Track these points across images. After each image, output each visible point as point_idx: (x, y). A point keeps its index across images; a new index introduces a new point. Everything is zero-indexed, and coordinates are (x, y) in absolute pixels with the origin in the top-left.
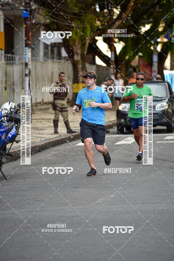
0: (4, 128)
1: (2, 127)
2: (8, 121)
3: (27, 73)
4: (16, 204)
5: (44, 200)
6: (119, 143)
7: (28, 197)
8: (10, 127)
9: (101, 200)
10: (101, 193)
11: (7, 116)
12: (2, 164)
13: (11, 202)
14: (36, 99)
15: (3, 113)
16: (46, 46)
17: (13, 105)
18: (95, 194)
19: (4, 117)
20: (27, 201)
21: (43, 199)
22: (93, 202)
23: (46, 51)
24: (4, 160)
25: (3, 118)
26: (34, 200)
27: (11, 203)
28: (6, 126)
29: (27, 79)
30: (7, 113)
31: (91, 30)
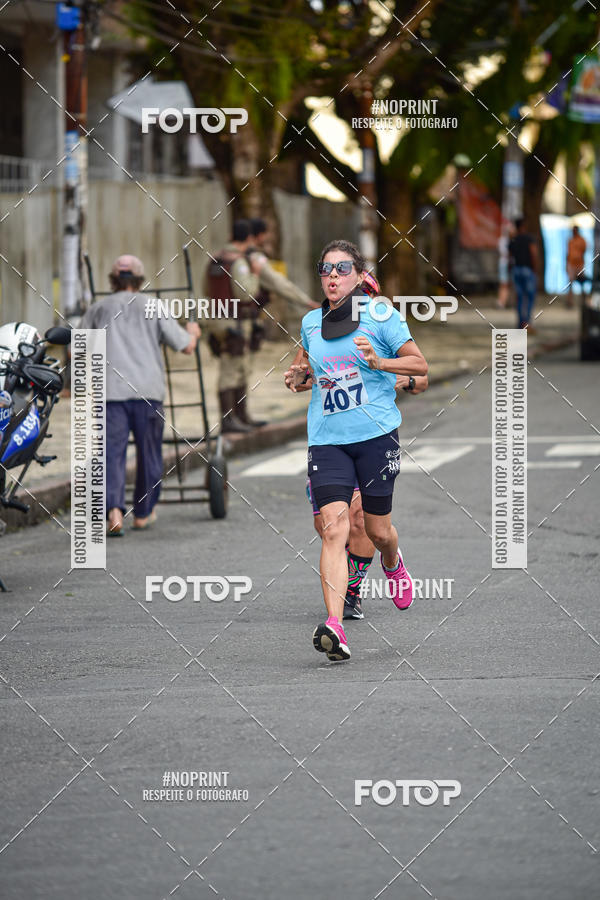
2: (11, 388)
7: (82, 651)
11: (7, 372)
17: (28, 333)
20: (79, 664)
21: (135, 658)
23: (137, 145)
26: (104, 661)
28: (5, 407)
29: (72, 242)
30: (10, 361)
31: (295, 74)
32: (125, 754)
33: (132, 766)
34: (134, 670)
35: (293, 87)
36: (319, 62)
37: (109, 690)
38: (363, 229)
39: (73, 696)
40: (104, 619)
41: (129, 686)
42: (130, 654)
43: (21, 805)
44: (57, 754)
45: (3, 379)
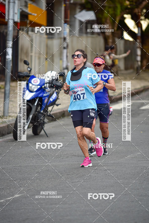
0: (47, 93)
1: (45, 92)
2: (50, 87)
3: (65, 45)
6: (144, 108)
7: (67, 152)
8: (51, 92)
9: (129, 156)
10: (129, 151)
11: (49, 83)
12: (44, 124)
13: (53, 156)
15: (46, 80)
16: (81, 22)
17: (54, 73)
18: (124, 151)
19: (46, 83)
20: (66, 155)
22: (122, 158)
24: (46, 120)
25: (46, 85)
26: (72, 155)
28: (48, 92)
29: (65, 51)
30: (50, 81)
31: (121, 9)
32: (77, 177)
33: (79, 180)
35: (121, 12)
36: (127, 6)
37: (73, 162)
38: (138, 48)
39: (64, 163)
40: (72, 144)
41: (78, 161)
42: (78, 153)
43: (52, 189)
45: (48, 85)
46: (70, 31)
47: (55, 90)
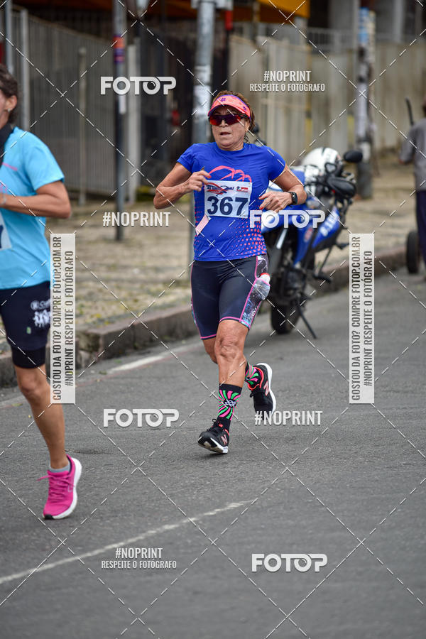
2: (319, 195)
3: (363, 72)
4: (342, 398)
5: (411, 388)
11: (317, 183)
13: (332, 393)
14: (383, 140)
15: (307, 175)
17: (331, 155)
19: (309, 185)
21: (410, 386)
23: (411, 15)
24: (310, 291)
26: (387, 389)
27: (331, 395)
28: (315, 208)
29: (362, 90)
30: (319, 176)
32: (404, 454)
33: (410, 462)
34: (409, 395)
37: (391, 409)
39: (366, 412)
41: (406, 406)
42: (406, 383)
43: (332, 487)
44: (356, 453)
45: (313, 188)
46: (378, 29)
47: (335, 203)
